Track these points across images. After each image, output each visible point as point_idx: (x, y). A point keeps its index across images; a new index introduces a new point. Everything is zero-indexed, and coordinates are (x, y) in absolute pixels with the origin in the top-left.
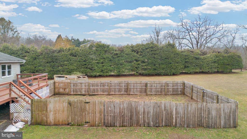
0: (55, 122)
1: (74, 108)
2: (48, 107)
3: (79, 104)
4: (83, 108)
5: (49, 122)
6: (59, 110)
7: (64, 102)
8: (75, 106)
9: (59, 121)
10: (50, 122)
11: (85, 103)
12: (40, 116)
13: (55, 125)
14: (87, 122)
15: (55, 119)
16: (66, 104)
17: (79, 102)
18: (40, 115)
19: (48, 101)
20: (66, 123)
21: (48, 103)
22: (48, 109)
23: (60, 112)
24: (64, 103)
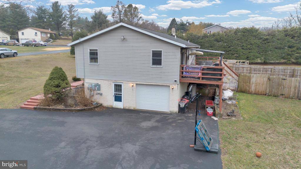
0: (255, 92)
1: (272, 82)
2: (251, 80)
3: (277, 80)
4: (280, 83)
5: (250, 91)
6: (260, 84)
7: (264, 77)
8: (273, 81)
9: (259, 91)
10: (252, 91)
11: (283, 79)
12: (244, 87)
13: (255, 94)
14: (283, 95)
15: (255, 89)
16: (266, 79)
17: (277, 78)
18: (244, 85)
19: (252, 76)
20: (265, 93)
21: (251, 77)
22: (251, 82)
23: (260, 85)
24: (265, 79)
